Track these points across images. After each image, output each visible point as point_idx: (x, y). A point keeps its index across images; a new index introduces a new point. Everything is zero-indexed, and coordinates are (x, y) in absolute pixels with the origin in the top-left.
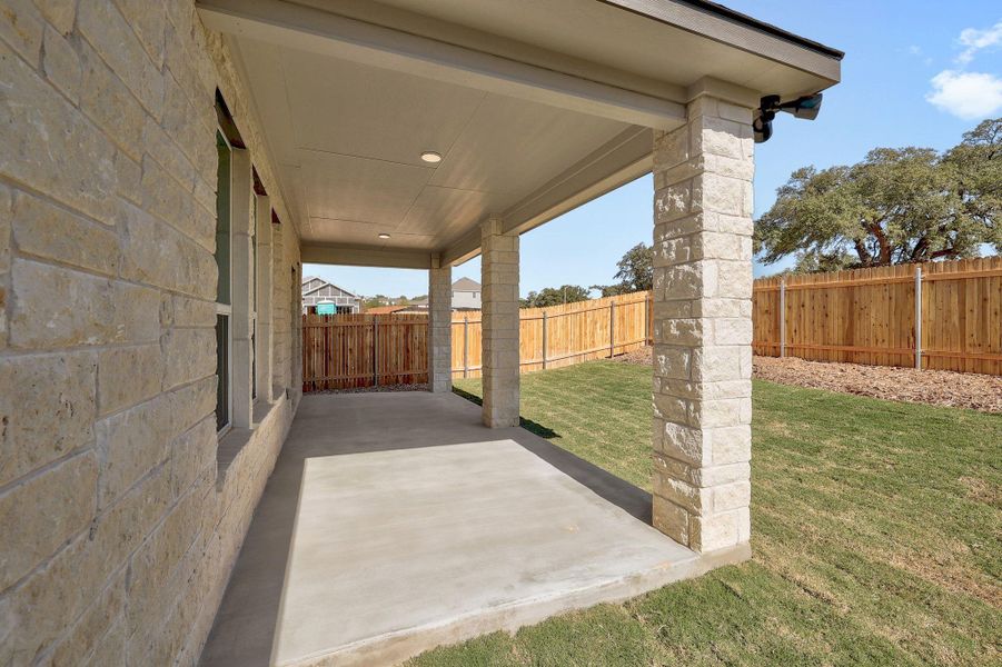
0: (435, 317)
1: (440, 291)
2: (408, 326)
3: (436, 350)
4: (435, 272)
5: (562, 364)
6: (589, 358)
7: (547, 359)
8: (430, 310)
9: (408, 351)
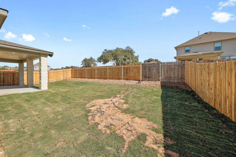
0: (20, 72)
1: (21, 67)
2: (13, 74)
3: (20, 78)
4: (20, 64)
5: (53, 81)
6: (59, 80)
7: (50, 80)
8: (19, 71)
9: (14, 79)
